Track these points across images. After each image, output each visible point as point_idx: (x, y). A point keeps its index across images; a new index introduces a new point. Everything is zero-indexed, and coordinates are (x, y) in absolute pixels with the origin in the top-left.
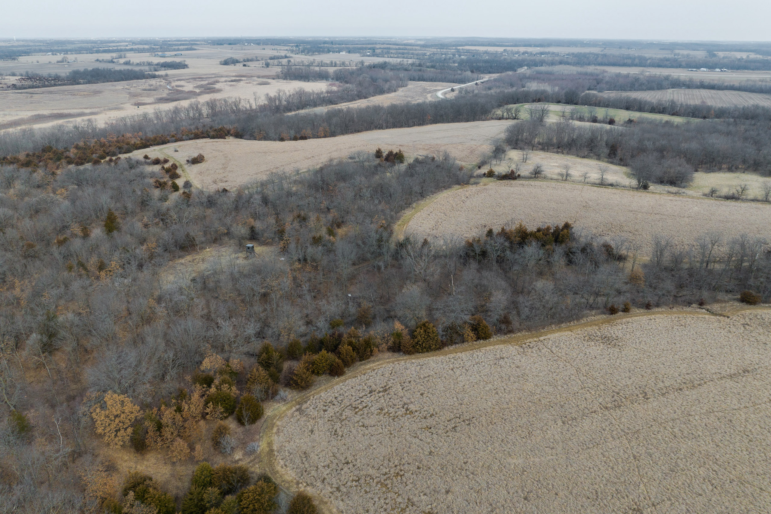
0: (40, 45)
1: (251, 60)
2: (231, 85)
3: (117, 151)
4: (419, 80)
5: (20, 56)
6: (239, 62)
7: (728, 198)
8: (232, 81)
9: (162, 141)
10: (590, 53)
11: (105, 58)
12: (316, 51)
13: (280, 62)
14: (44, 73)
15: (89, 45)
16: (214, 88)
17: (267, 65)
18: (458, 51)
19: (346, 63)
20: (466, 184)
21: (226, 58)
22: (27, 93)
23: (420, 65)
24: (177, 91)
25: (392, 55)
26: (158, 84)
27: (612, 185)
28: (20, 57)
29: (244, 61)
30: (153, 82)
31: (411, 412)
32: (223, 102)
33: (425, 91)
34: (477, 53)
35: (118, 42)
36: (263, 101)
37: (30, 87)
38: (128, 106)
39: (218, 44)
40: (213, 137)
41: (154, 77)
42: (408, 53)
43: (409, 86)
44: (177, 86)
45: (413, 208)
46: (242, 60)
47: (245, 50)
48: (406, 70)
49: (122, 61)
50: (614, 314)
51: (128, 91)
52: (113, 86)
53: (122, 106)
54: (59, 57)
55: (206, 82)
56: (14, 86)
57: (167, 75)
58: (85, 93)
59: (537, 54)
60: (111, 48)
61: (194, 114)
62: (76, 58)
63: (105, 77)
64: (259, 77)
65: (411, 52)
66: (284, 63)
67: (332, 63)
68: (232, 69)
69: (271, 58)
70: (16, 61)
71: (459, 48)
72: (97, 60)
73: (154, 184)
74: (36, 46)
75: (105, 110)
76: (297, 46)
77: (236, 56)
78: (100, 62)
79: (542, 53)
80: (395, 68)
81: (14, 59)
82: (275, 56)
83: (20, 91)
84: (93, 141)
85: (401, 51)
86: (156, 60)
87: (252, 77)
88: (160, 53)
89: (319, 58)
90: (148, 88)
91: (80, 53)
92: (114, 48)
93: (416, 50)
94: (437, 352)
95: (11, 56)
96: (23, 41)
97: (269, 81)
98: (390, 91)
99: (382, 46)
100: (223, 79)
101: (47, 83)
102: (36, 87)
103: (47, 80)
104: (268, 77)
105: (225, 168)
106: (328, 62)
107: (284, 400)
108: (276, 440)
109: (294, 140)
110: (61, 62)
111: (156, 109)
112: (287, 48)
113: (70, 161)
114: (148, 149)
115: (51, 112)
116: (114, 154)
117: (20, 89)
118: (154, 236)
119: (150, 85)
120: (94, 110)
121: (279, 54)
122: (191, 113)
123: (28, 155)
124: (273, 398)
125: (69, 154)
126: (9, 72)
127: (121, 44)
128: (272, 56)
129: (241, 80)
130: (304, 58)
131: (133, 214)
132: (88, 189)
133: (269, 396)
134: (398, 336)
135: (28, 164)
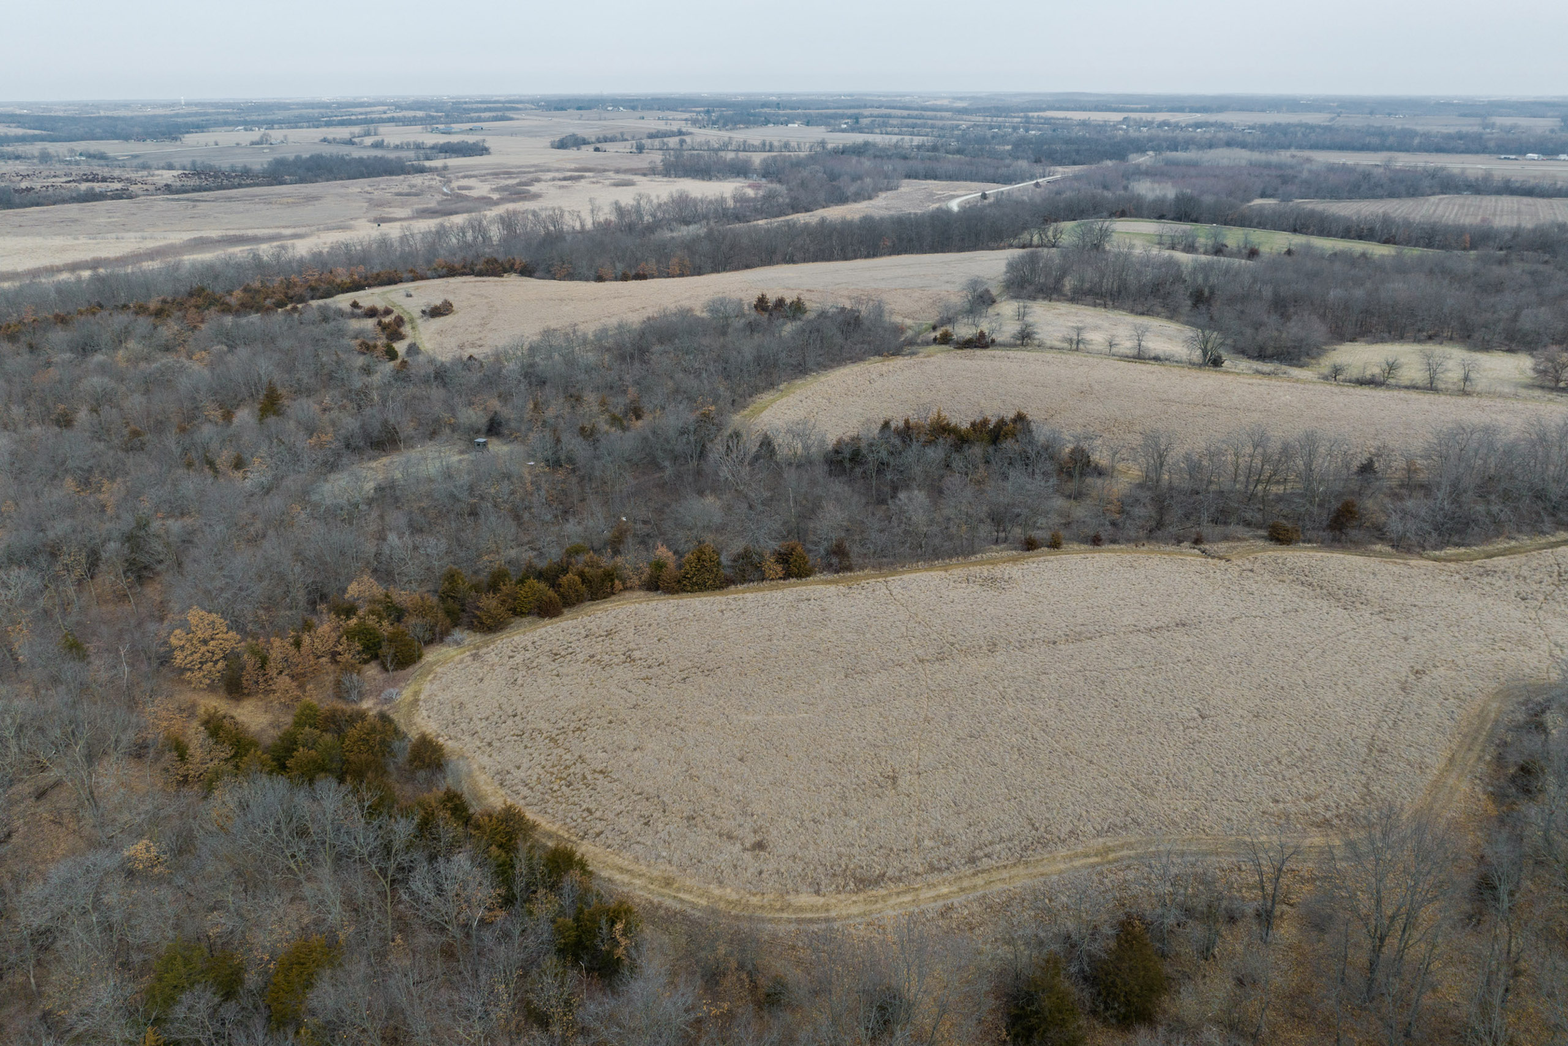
0: (227, 113)
1: (613, 140)
2: (561, 187)
3: (308, 294)
4: (926, 177)
5: (187, 132)
6: (589, 143)
7: (1361, 382)
8: (565, 179)
9: (392, 280)
10: (1300, 125)
11: (338, 137)
12: (740, 122)
13: (664, 144)
14: (224, 163)
15: (316, 112)
16: (528, 192)
17: (640, 149)
18: (1028, 120)
19: (792, 144)
20: (893, 355)
21: (564, 135)
22: (188, 200)
23: (935, 148)
24: (459, 196)
25: (889, 129)
26: (427, 183)
27: (1156, 359)
28: (187, 135)
29: (599, 141)
30: (418, 180)
31: (634, 660)
32: (530, 217)
33: (930, 197)
34: (1067, 124)
35: (370, 105)
36: (606, 214)
37: (194, 190)
38: (362, 222)
39: (556, 109)
40: (480, 274)
41: (422, 170)
42: (924, 126)
43: (902, 189)
44: (460, 188)
45: (778, 390)
46: (593, 139)
47: (605, 119)
48: (905, 158)
49: (369, 141)
50: (1033, 549)
51: (369, 196)
52: (343, 186)
53: (352, 222)
54: (256, 134)
55: (517, 181)
56: (168, 189)
57: (445, 168)
58: (290, 200)
59: (1188, 126)
60: (353, 117)
61: (475, 238)
62: (285, 137)
63: (330, 171)
64: (617, 171)
65: (930, 122)
66: (671, 145)
67: (764, 144)
68: (572, 157)
69: (651, 136)
70: (178, 143)
71: (1031, 114)
72: (325, 140)
73: (358, 348)
74: (218, 114)
75: (318, 230)
76: (708, 112)
77: (581, 132)
78: (330, 143)
79: (1197, 125)
80: (881, 154)
81: (175, 139)
82: (658, 132)
83: (176, 196)
84: (277, 280)
85: (910, 121)
86: (431, 139)
87: (605, 171)
88: (441, 127)
89: (740, 135)
90: (406, 190)
91: (297, 127)
92: (360, 117)
93: (942, 118)
94: (717, 591)
95: (170, 134)
96: (196, 105)
97: (636, 178)
98: (858, 197)
99: (876, 112)
100: (550, 175)
101: (225, 182)
102: (205, 190)
103: (228, 177)
104: (635, 171)
105: (483, 325)
106: (757, 143)
107: (458, 643)
108: (427, 688)
109: (622, 280)
110: (257, 143)
111: (408, 228)
112: (687, 115)
113: (227, 309)
114: (361, 293)
115: (224, 233)
116: (302, 299)
117: (177, 192)
118: (333, 423)
119: (411, 186)
120: (298, 231)
121: (668, 128)
122: (469, 236)
123: (164, 301)
124: (442, 640)
125: (228, 299)
126: (162, 164)
127: (375, 109)
128: (654, 131)
129: (582, 177)
130: (713, 136)
131: (309, 392)
132: (243, 352)
133: (436, 637)
134: (659, 566)
135: (159, 313)
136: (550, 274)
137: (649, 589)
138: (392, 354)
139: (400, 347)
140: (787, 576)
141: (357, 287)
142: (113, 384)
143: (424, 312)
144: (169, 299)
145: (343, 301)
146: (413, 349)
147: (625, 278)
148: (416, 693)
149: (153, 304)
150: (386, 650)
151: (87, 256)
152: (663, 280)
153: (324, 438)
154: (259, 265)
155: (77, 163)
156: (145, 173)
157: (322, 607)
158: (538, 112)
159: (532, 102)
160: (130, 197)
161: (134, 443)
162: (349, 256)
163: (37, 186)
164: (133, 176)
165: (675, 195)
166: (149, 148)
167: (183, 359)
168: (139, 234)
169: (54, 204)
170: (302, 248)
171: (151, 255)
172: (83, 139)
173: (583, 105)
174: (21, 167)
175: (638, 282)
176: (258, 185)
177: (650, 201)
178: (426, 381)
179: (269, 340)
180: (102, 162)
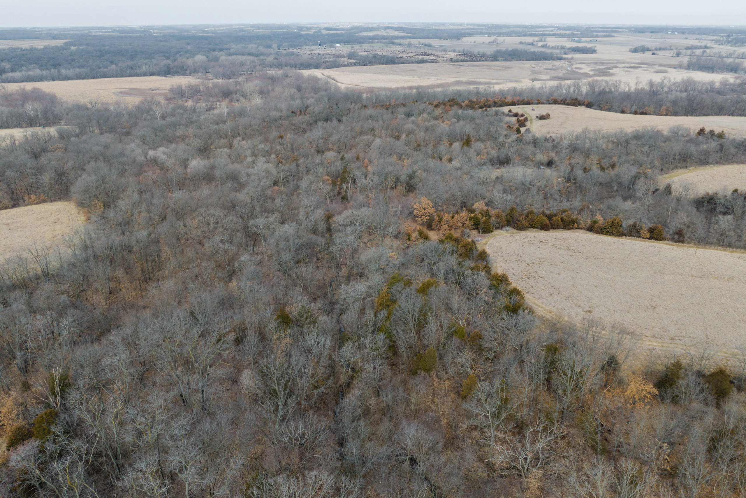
1: (664, 49)
2: (626, 71)
3: (493, 105)
5: (464, 37)
6: (650, 50)
8: (630, 67)
9: (528, 103)
11: (527, 41)
13: (693, 52)
14: (475, 51)
15: (521, 30)
16: (609, 72)
17: (678, 55)
21: (636, 46)
22: (458, 65)
24: (574, 72)
26: (561, 65)
29: (656, 49)
30: (557, 63)
32: (604, 83)
35: (546, 27)
36: (644, 85)
37: (461, 61)
38: (527, 80)
39: (640, 32)
40: (568, 104)
41: (560, 59)
44: (576, 68)
46: (653, 49)
47: (664, 38)
49: (540, 44)
51: (533, 69)
52: (523, 64)
53: (522, 80)
54: (492, 39)
55: (605, 67)
56: (451, 60)
57: (572, 58)
58: (499, 68)
60: (537, 33)
61: (574, 91)
62: (504, 40)
63: (519, 57)
64: (660, 65)
66: (697, 53)
68: (638, 57)
69: (687, 48)
70: (460, 41)
72: (521, 43)
73: (506, 127)
74: (479, 29)
75: (507, 82)
76: (729, 36)
77: (647, 45)
78: (523, 44)
81: (459, 39)
82: (692, 46)
83: (454, 63)
84: (483, 99)
86: (570, 44)
87: (654, 65)
88: (576, 39)
89: (742, 49)
90: (551, 67)
91: (510, 36)
92: (540, 33)
95: (458, 37)
96: (471, 25)
97: (669, 69)
100: (623, 65)
101: (474, 59)
102: (465, 61)
103: (476, 56)
104: (670, 66)
105: (561, 125)
107: (507, 231)
108: (491, 241)
109: (634, 114)
110: (492, 43)
111: (545, 84)
112: (714, 38)
113: (461, 106)
114: (514, 107)
115: (468, 79)
116: (490, 107)
117: (454, 62)
118: (487, 153)
119: (553, 66)
120: (498, 81)
121: (699, 44)
122: (572, 89)
123: (439, 103)
124: (501, 229)
125: (462, 104)
126: (451, 49)
127: (548, 29)
128: (689, 46)
129: (640, 67)
130: (725, 49)
131: (482, 141)
132: (462, 122)
133: (500, 227)
134: (595, 222)
135: (436, 106)
136: (600, 108)
137: (588, 230)
138: (518, 131)
139: (523, 130)
140: (650, 238)
141: (513, 104)
142: (415, 128)
143: (537, 117)
144: (441, 102)
145: (506, 109)
146: (528, 131)
147: (635, 113)
148: (487, 241)
149: (435, 103)
150: (481, 226)
151: (415, 84)
152: (655, 116)
153: (483, 157)
154: (478, 93)
155: (420, 48)
156: (444, 53)
157: (464, 208)
158: (630, 33)
159: (627, 28)
160: (436, 63)
161: (418, 148)
162: (515, 92)
163: (404, 56)
164: (439, 54)
165: (685, 78)
166: (447, 43)
167: (440, 122)
168: (436, 78)
169: (409, 63)
170: (497, 88)
171: (439, 86)
172: (424, 38)
173: (654, 31)
174: (400, 48)
175: (642, 116)
176: (486, 61)
177: (670, 81)
178: (529, 143)
179: (473, 119)
180: (429, 48)
